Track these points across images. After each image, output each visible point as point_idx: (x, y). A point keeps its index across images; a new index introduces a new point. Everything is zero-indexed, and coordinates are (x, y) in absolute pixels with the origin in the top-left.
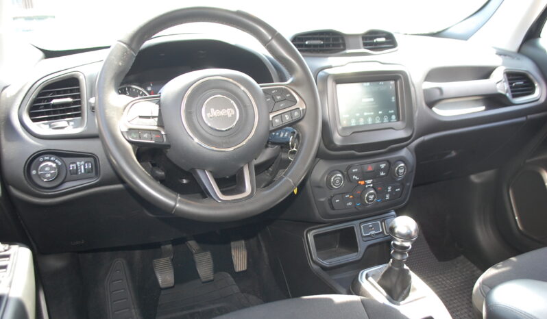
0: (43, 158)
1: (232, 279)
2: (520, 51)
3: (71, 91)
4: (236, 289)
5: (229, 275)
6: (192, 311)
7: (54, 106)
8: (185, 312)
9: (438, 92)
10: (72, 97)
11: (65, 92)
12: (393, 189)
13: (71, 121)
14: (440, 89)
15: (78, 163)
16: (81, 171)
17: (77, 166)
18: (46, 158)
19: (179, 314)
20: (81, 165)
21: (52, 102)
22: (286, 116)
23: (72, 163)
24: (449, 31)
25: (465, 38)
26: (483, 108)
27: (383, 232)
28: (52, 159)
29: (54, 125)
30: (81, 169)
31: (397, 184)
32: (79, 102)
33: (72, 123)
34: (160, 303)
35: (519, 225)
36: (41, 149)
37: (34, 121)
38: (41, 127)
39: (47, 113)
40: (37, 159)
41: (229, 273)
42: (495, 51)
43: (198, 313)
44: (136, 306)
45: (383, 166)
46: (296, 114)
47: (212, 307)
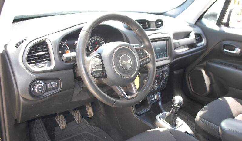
0: (36, 82)
1: (86, 121)
2: (195, 24)
3: (44, 48)
4: (88, 125)
5: (85, 119)
6: (72, 137)
7: (38, 56)
8: (68, 138)
9: (178, 44)
10: (45, 51)
11: (42, 48)
12: (163, 82)
13: (46, 63)
14: (179, 43)
15: (51, 83)
16: (52, 87)
17: (51, 84)
18: (38, 82)
19: (66, 139)
20: (52, 84)
21: (36, 54)
22: (144, 61)
23: (49, 83)
24: (167, 13)
25: (174, 16)
26: (188, 48)
27: (156, 99)
28: (40, 82)
29: (39, 66)
30: (52, 85)
31: (164, 80)
32: (48, 54)
33: (47, 64)
34: (55, 135)
35: (193, 90)
36: (36, 78)
37: (30, 64)
38: (33, 67)
39: (36, 59)
40: (34, 83)
41: (84, 118)
42: (188, 24)
43: (74, 137)
44: (49, 139)
45: (161, 74)
46: (148, 60)
47: (80, 134)
